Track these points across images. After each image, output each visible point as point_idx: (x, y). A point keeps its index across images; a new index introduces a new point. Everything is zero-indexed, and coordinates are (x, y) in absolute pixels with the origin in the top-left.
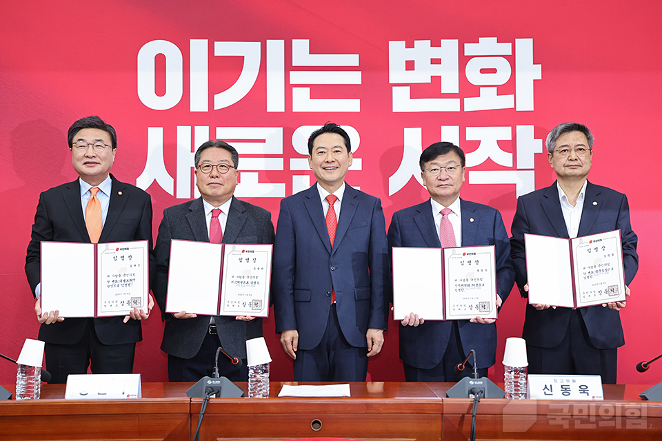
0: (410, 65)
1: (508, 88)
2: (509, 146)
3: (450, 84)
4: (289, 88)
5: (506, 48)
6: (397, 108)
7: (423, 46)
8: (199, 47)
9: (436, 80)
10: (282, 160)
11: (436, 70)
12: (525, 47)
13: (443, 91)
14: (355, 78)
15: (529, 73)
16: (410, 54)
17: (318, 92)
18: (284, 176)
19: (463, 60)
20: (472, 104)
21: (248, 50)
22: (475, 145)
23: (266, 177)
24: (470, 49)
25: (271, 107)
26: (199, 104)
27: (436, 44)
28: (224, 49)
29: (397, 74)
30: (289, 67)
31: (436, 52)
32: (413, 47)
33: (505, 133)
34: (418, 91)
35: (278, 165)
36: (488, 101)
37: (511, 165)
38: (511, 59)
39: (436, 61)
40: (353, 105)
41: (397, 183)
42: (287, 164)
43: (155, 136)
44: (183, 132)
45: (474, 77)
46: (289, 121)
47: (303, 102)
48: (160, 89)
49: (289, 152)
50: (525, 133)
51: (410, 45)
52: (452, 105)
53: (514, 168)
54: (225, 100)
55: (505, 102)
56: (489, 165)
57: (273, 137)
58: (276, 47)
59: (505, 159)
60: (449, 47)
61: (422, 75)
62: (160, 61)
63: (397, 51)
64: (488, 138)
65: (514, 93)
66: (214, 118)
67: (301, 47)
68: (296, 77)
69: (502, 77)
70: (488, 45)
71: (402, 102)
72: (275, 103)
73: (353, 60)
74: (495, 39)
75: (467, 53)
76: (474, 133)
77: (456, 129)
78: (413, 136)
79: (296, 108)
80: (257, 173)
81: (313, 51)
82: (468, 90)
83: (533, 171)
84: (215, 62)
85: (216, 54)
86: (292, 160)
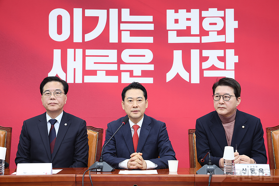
0: (176, 21)
1: (222, 32)
2: (222, 59)
3: (195, 30)
4: (120, 31)
5: (221, 14)
6: (170, 41)
7: (182, 12)
8: (78, 12)
9: (189, 28)
10: (117, 65)
11: (189, 24)
12: (230, 13)
13: (192, 33)
14: (151, 27)
15: (232, 25)
16: (176, 16)
17: (134, 33)
18: (118, 73)
19: (201, 19)
20: (205, 40)
21: (101, 14)
22: (207, 58)
23: (109, 73)
24: (204, 13)
25: (112, 40)
26: (78, 38)
27: (189, 11)
28: (90, 13)
29: (170, 25)
30: (120, 21)
31: (188, 15)
32: (178, 12)
33: (221, 53)
34: (180, 33)
35: (114, 67)
36: (213, 38)
38: (224, 18)
39: (189, 19)
40: (150, 40)
41: (170, 76)
42: (119, 67)
43: (57, 53)
44: (70, 52)
45: (206, 26)
46: (120, 47)
47: (126, 38)
48: (60, 32)
49: (120, 61)
50: (230, 53)
51: (177, 12)
52: (196, 40)
53: (225, 69)
54: (90, 37)
55: (221, 39)
56: (213, 68)
57: (113, 54)
58: (114, 12)
59: (220, 65)
60: (195, 12)
61: (182, 26)
62: (60, 18)
63: (170, 14)
64: (213, 55)
65: (225, 34)
66: (85, 45)
67: (125, 12)
68: (123, 26)
69: (219, 27)
70: (213, 12)
71: (173, 38)
72: (113, 38)
73: (150, 18)
74: (216, 9)
75: (203, 16)
76: (205, 53)
77: (198, 51)
78: (178, 55)
79: (123, 41)
80: (105, 71)
81: (131, 14)
82: (203, 33)
83: (234, 71)
84: (85, 19)
85: (86, 15)
86: (121, 65)
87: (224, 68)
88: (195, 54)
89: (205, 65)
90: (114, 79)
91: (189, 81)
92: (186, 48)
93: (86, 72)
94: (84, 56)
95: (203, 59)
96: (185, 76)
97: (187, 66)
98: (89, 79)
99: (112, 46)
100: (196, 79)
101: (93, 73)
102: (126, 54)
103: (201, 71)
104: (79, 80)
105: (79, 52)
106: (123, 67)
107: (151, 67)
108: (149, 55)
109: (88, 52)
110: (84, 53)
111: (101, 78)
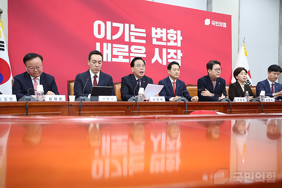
0: (156, 33)
1: (176, 41)
2: (176, 54)
3: (164, 39)
4: (130, 36)
5: (175, 32)
6: (153, 43)
7: (159, 29)
8: (109, 23)
9: (162, 37)
10: (128, 53)
11: (162, 35)
12: (179, 32)
14: (144, 35)
15: (180, 38)
16: (156, 31)
17: (137, 38)
18: (129, 57)
19: (167, 34)
20: (169, 44)
21: (121, 26)
22: (169, 53)
23: (124, 57)
24: (168, 31)
26: (109, 38)
27: (162, 29)
28: (115, 24)
29: (153, 35)
30: (130, 31)
31: (162, 31)
33: (175, 51)
34: (158, 40)
35: (127, 54)
36: (172, 44)
38: (176, 35)
39: (162, 33)
40: (144, 42)
41: (153, 61)
42: (129, 54)
43: (98, 45)
44: (105, 44)
45: (169, 38)
46: (130, 44)
47: (133, 40)
48: (99, 33)
49: (130, 52)
50: (179, 51)
51: (156, 29)
52: (165, 44)
53: (177, 59)
54: (115, 37)
55: (175, 44)
56: (172, 58)
57: (126, 47)
58: (127, 25)
59: (175, 57)
60: (164, 30)
61: (159, 36)
62: (99, 26)
63: (153, 29)
64: (172, 51)
66: (112, 42)
67: (133, 26)
68: (131, 33)
69: (175, 39)
70: (172, 31)
71: (155, 42)
72: (127, 39)
73: (144, 31)
74: (173, 30)
75: (168, 32)
76: (169, 50)
77: (165, 49)
78: (157, 50)
81: (135, 27)
82: (168, 41)
83: (181, 60)
84: (113, 27)
86: (130, 53)
88: (164, 50)
89: (169, 56)
90: (127, 61)
91: (162, 64)
92: (161, 47)
93: (113, 56)
94: (112, 47)
95: (168, 53)
96: (160, 61)
97: (161, 56)
98: (114, 60)
100: (165, 63)
101: (117, 57)
102: (133, 48)
103: (167, 59)
104: (109, 60)
105: (110, 45)
106: (131, 55)
107: (145, 56)
108: (144, 49)
109: (114, 45)
110: (112, 45)
111: (121, 60)
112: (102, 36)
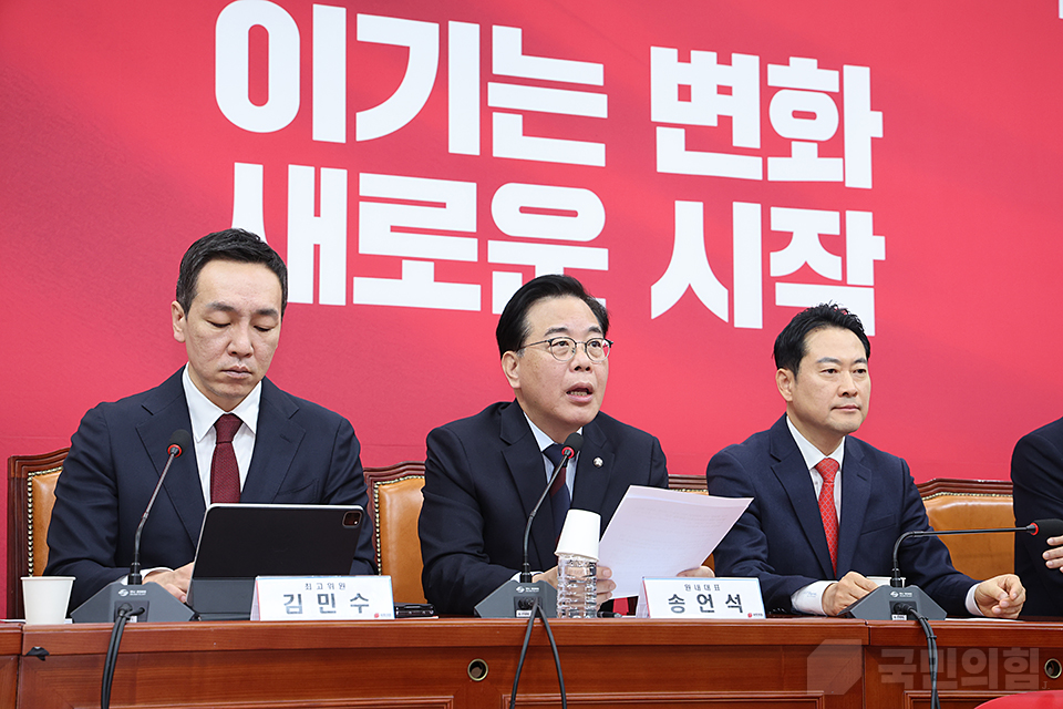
0: (684, 93)
1: (833, 147)
2: (835, 244)
3: (746, 133)
4: (486, 112)
5: (829, 79)
6: (663, 166)
7: (704, 59)
8: (329, 20)
9: (725, 122)
10: (474, 241)
11: (725, 106)
12: (858, 79)
13: (736, 143)
14: (596, 106)
15: (865, 125)
16: (684, 73)
17: (538, 124)
18: (479, 273)
19: (767, 93)
20: (781, 170)
21: (417, 36)
22: (784, 239)
23: (447, 271)
24: (776, 74)
25: (456, 146)
26: (328, 126)
27: (724, 59)
28: (375, 29)
29: (663, 105)
30: (487, 75)
31: (724, 75)
32: (688, 60)
33: (828, 221)
34: (698, 139)
35: (467, 251)
36: (802, 166)
37: (839, 277)
38: (838, 98)
39: (724, 90)
40: (592, 154)
41: (663, 296)
42: (483, 250)
43: (248, 180)
44: (299, 177)
45: (783, 125)
46: (488, 172)
47: (511, 142)
48: (258, 93)
49: (487, 230)
50: (860, 223)
51: (684, 58)
52: (748, 169)
53: (843, 283)
54: (377, 123)
55: (828, 170)
56: (806, 275)
57: (460, 197)
58: (464, 35)
59: (827, 265)
60: (745, 67)
61: (703, 112)
62: (258, 37)
63: (662, 59)
65: (842, 155)
66: (357, 157)
67: (507, 39)
68: (499, 94)
69: (824, 129)
70: (801, 72)
71: (672, 156)
72: (463, 138)
73: (593, 73)
74: (815, 61)
75: (771, 82)
76: (782, 218)
77: (756, 209)
78: (689, 217)
79: (499, 151)
80: (432, 264)
81: (528, 49)
82: (773, 145)
83: (872, 290)
85: (361, 37)
86: (491, 243)
87: (840, 278)
88: (746, 216)
89: (783, 263)
90: (464, 297)
91: (726, 320)
92: (718, 196)
93: (361, 264)
94: (354, 199)
95: (775, 241)
96: (713, 297)
97: (721, 261)
98: (371, 291)
99: (457, 168)
100: (749, 315)
101: (389, 267)
102: (509, 200)
103: (769, 284)
104: (333, 295)
105: (335, 179)
106: (498, 252)
107: (598, 260)
108: (590, 212)
109: (370, 183)
110: (353, 185)
111: (417, 290)
112: (275, 116)
